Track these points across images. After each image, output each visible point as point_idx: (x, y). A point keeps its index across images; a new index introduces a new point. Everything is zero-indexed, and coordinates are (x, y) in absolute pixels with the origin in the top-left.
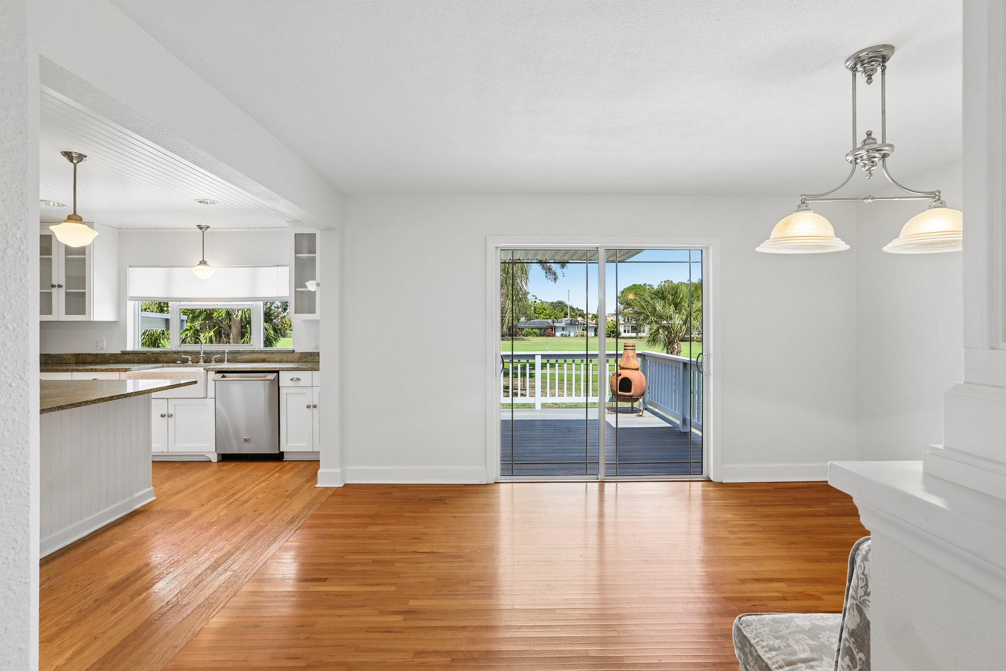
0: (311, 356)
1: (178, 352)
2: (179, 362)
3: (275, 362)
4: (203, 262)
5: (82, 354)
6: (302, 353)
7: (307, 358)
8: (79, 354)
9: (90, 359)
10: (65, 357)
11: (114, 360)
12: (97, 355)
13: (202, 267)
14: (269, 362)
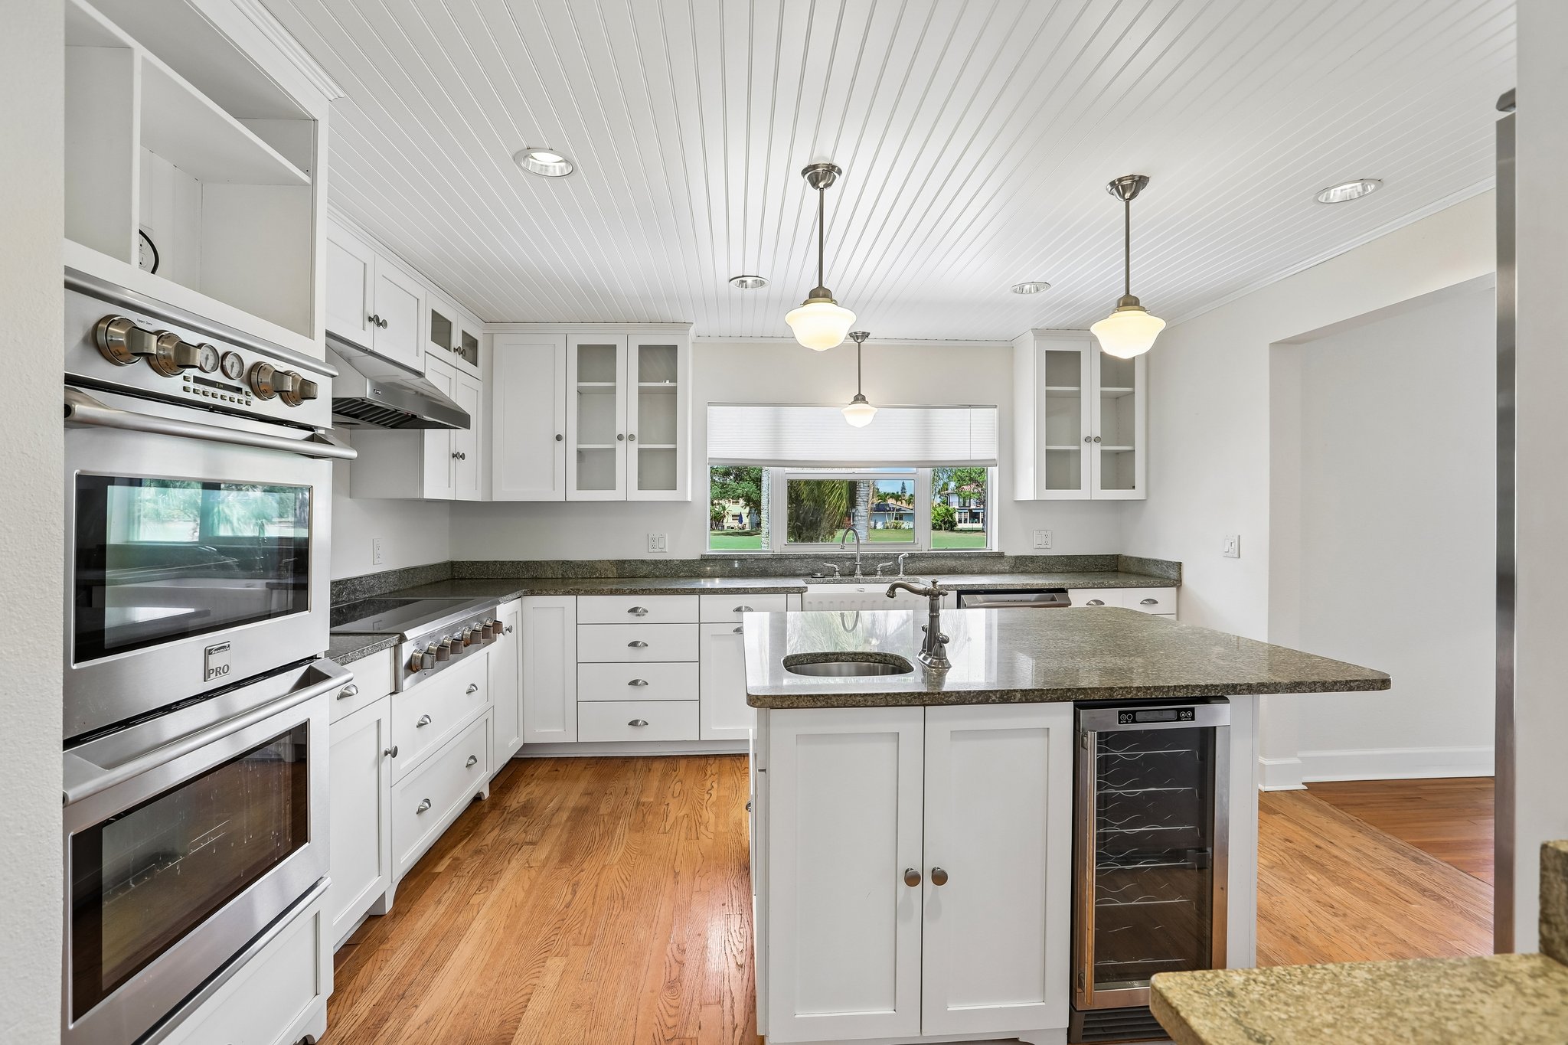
0: (1033, 562)
1: (805, 558)
2: (819, 575)
3: (972, 573)
4: (860, 398)
5: (630, 561)
6: (1017, 558)
7: (1027, 566)
8: (624, 562)
9: (645, 570)
10: (598, 566)
11: (687, 571)
12: (656, 563)
13: (860, 406)
14: (962, 573)
